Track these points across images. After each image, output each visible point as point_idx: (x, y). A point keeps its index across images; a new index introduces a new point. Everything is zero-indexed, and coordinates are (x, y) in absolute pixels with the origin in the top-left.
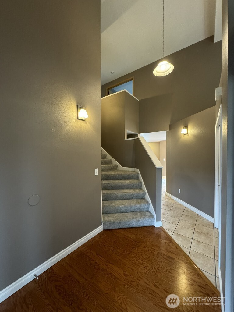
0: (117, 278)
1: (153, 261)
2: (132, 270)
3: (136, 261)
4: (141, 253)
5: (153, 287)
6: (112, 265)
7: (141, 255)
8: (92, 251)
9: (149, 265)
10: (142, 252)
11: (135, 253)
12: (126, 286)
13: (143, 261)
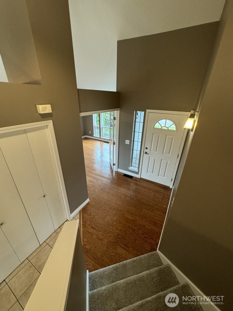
0: (127, 212)
1: (106, 224)
2: (120, 217)
3: (117, 223)
4: (113, 230)
5: (110, 211)
6: (132, 219)
7: (113, 228)
8: (150, 228)
9: (110, 221)
10: (113, 232)
11: (118, 229)
12: (122, 210)
13: (113, 224)
